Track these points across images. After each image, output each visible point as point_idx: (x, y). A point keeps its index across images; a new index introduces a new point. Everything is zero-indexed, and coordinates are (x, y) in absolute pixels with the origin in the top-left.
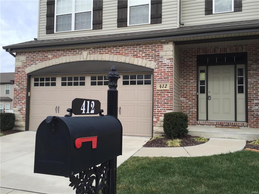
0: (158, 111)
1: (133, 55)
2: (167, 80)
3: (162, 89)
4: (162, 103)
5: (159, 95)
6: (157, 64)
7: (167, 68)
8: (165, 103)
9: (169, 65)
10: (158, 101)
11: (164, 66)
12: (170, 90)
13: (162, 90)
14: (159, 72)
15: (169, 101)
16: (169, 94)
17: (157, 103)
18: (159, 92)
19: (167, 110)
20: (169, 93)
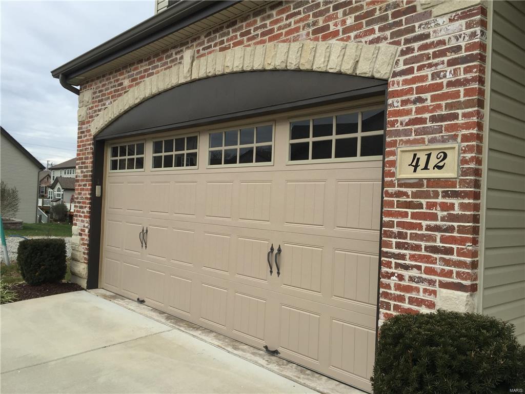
0: (398, 287)
2: (448, 129)
3: (421, 174)
4: (418, 248)
5: (409, 205)
6: (403, 53)
7: (451, 63)
8: (435, 250)
9: (458, 48)
10: (401, 235)
11: (435, 55)
12: (463, 183)
13: (419, 183)
14: (410, 91)
15: (453, 240)
16: (456, 202)
17: (399, 246)
18: (409, 191)
19: (443, 285)
20: (456, 195)
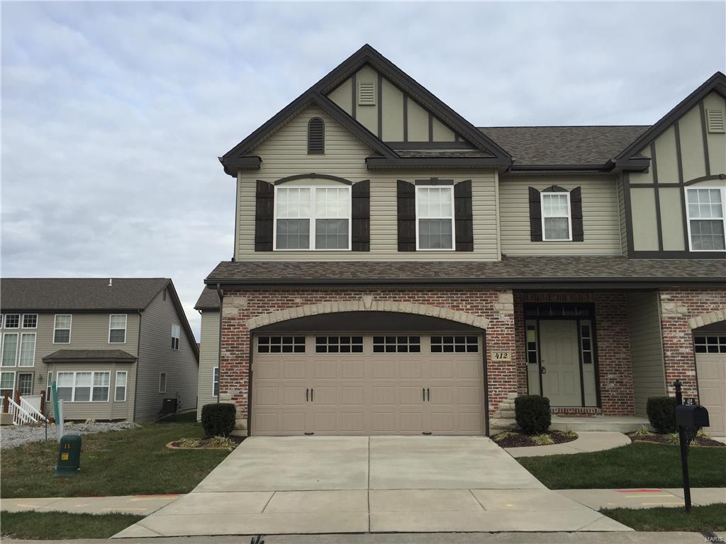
0: (495, 395)
1: (452, 306)
2: (507, 347)
3: (499, 359)
4: (500, 382)
5: (497, 369)
6: (490, 322)
7: (506, 328)
8: (506, 382)
9: (508, 325)
10: (495, 378)
11: (501, 325)
12: (513, 362)
13: (499, 362)
14: (494, 334)
15: (511, 378)
16: (511, 368)
17: (494, 382)
18: (496, 365)
19: (509, 392)
20: (511, 366)
